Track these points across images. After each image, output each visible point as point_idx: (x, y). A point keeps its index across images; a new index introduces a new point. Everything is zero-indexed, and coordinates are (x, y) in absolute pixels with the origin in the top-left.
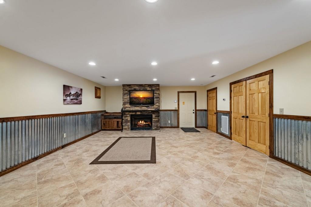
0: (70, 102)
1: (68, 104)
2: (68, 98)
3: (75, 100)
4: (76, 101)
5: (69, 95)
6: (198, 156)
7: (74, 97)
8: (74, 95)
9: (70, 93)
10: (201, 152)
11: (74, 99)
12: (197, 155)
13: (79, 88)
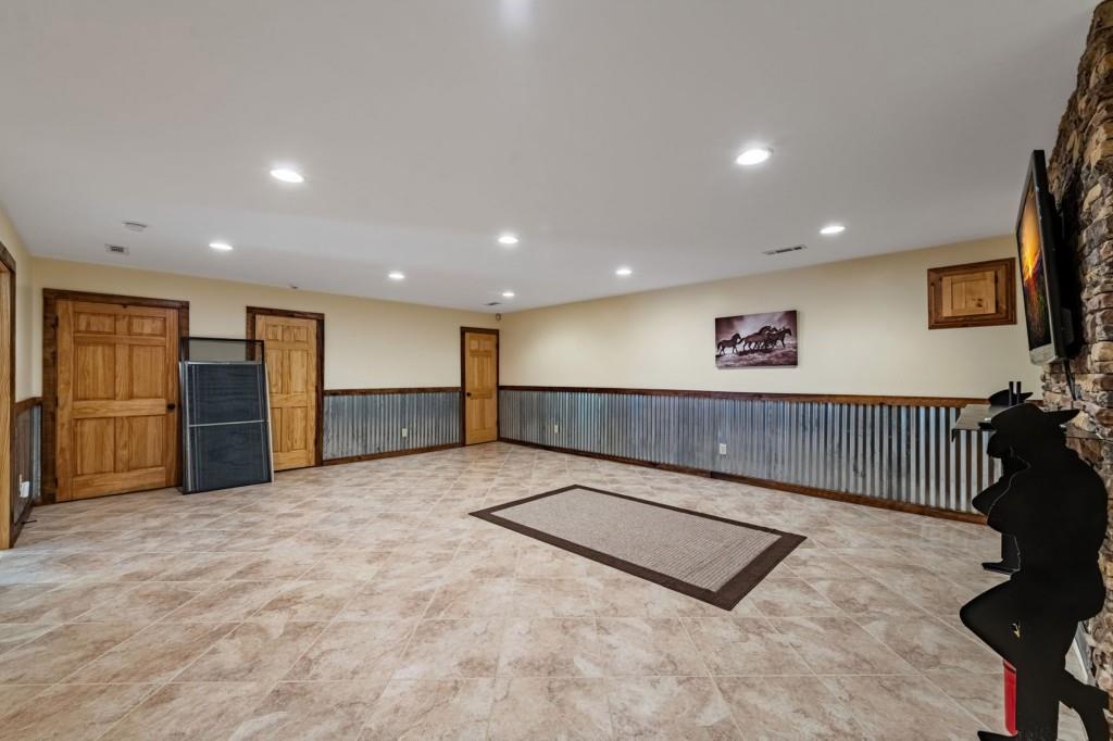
0: (735, 361)
1: (727, 366)
2: (728, 351)
3: (756, 355)
4: (759, 357)
5: (733, 343)
6: (370, 562)
7: (753, 344)
8: (750, 340)
9: (737, 336)
10: (360, 583)
11: (752, 351)
12: (375, 568)
13: (774, 314)
